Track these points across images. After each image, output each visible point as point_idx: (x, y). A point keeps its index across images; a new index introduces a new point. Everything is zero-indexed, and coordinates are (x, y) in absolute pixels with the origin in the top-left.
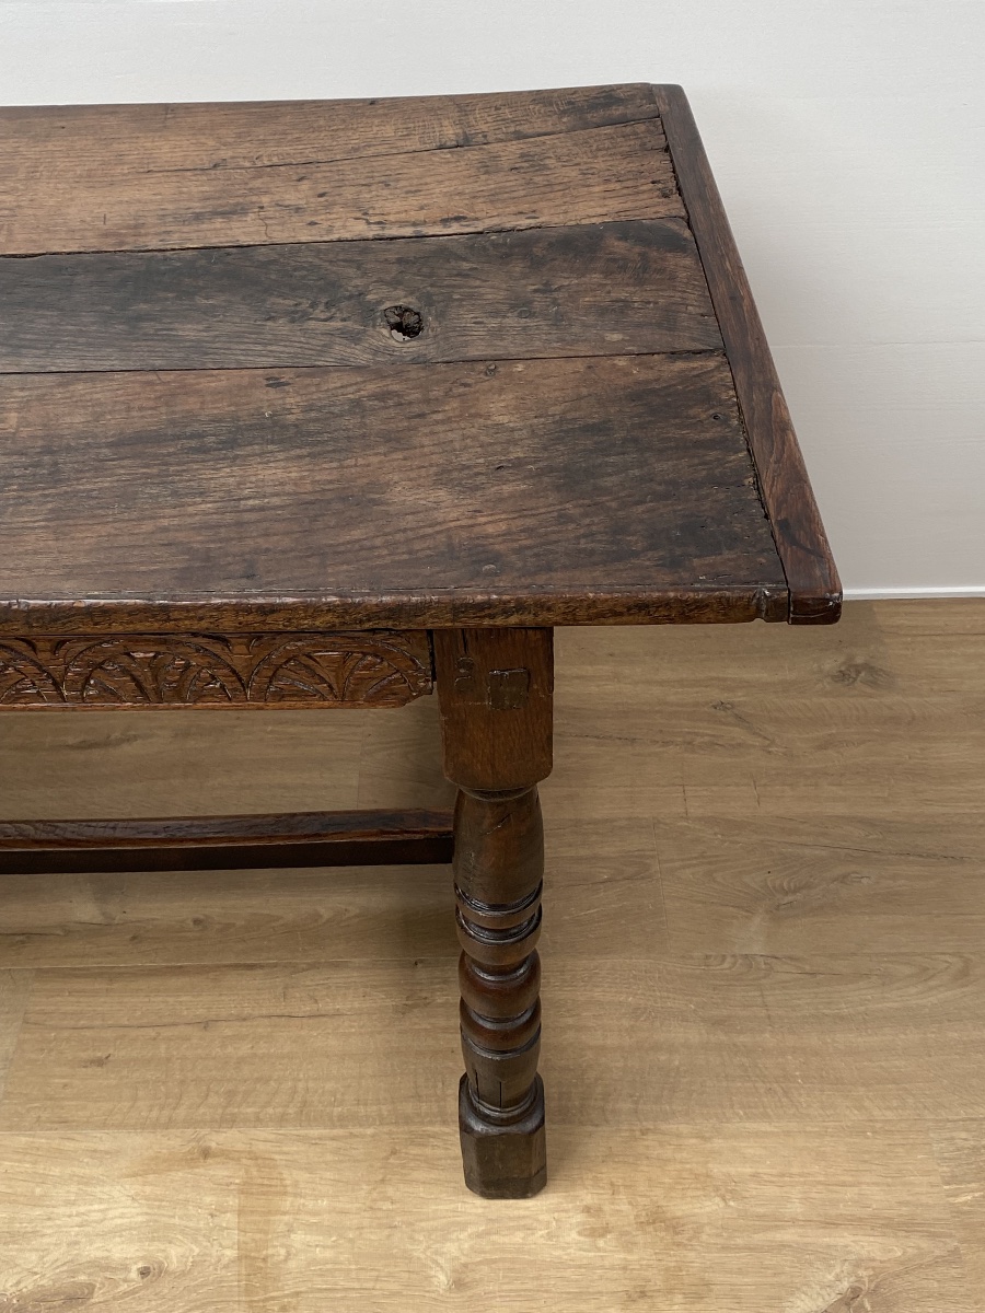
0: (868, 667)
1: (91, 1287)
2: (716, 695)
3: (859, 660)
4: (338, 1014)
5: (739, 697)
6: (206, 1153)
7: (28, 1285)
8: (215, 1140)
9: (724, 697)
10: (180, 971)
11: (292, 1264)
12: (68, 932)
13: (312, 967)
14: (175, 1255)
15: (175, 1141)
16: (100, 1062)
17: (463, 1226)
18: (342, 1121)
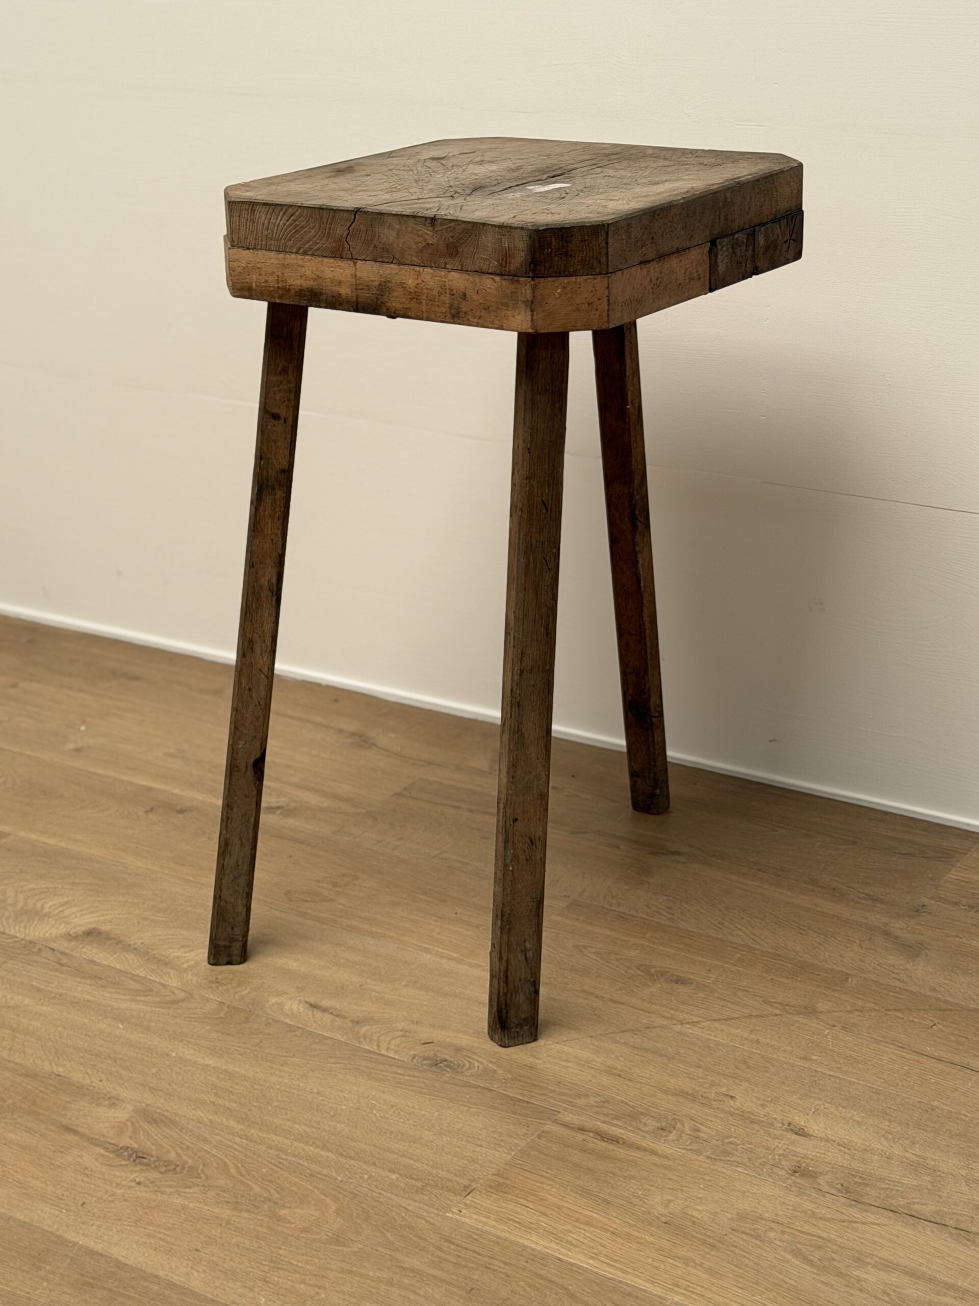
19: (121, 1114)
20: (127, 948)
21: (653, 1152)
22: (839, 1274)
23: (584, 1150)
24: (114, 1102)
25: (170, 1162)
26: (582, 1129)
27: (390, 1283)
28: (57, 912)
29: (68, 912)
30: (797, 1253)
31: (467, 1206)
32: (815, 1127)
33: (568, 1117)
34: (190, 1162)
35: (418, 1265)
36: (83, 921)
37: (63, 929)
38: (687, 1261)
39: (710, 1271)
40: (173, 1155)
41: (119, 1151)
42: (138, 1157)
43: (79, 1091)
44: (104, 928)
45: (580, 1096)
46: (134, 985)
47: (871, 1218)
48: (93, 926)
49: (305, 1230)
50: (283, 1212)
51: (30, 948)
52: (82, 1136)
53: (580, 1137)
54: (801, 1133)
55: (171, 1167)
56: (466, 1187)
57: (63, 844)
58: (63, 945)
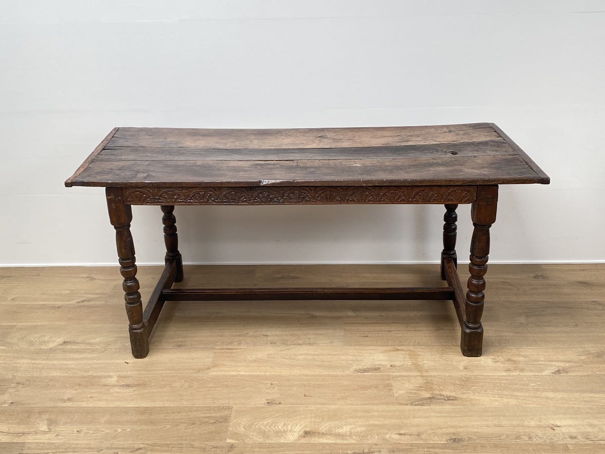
0: (542, 276)
1: (380, 368)
2: (503, 280)
3: (539, 274)
4: (421, 330)
5: (509, 281)
6: (398, 350)
7: (365, 367)
8: (399, 348)
9: (505, 281)
10: (379, 323)
11: (425, 365)
12: (348, 317)
13: (411, 323)
14: (397, 364)
15: (389, 348)
16: (366, 336)
17: (464, 361)
18: (429, 346)
19: (115, 379)
20: (78, 343)
21: (241, 349)
22: (294, 359)
23: (226, 353)
24: (111, 377)
25: (137, 385)
26: (222, 349)
27: (209, 391)
28: (50, 340)
29: (53, 339)
30: (284, 358)
31: (212, 371)
32: (268, 334)
33: (218, 348)
34: (142, 383)
35: (211, 385)
36: (60, 340)
37: (56, 344)
38: (265, 367)
39: (269, 367)
40: (136, 383)
41: (123, 386)
42: (128, 386)
43: (100, 377)
44: (68, 340)
45: (217, 343)
46: (89, 351)
47: (292, 347)
48: (63, 341)
49: (181, 387)
50: (173, 385)
51: (51, 350)
52: (110, 386)
53: (223, 351)
54: (267, 336)
55: (138, 385)
56: (208, 368)
57: (34, 324)
58: (60, 347)
